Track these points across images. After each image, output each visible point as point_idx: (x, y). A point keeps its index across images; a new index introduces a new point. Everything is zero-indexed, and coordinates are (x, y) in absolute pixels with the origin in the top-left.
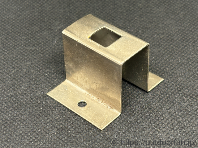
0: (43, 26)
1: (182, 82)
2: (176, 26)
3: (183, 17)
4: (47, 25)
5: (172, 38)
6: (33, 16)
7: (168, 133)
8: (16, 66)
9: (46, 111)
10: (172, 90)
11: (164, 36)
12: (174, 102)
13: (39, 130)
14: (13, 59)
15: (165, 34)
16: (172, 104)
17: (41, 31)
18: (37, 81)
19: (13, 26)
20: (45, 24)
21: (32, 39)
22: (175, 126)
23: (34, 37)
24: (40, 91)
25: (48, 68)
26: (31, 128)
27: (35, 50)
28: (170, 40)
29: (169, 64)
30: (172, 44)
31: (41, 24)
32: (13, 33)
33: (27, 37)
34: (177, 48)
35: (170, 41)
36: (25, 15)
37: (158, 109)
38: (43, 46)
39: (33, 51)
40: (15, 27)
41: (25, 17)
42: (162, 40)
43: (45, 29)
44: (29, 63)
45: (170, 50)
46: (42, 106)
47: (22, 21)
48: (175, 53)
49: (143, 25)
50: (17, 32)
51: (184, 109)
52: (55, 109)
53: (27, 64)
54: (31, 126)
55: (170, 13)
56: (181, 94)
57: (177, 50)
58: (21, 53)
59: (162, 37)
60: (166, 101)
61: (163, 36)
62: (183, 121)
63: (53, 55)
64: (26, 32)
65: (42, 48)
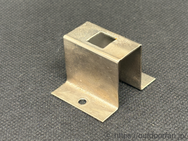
0: (47, 37)
1: (174, 84)
2: (167, 36)
3: (173, 28)
4: (50, 36)
5: (164, 46)
6: (38, 28)
7: (161, 127)
8: (23, 71)
9: (51, 109)
10: (164, 90)
11: (157, 45)
12: (167, 101)
13: (45, 125)
14: (19, 65)
15: (157, 43)
16: (165, 102)
17: (45, 41)
18: (42, 83)
19: (20, 37)
20: (49, 35)
21: (37, 48)
22: (168, 122)
23: (39, 46)
24: (45, 92)
25: (51, 72)
26: (37, 123)
27: (40, 57)
28: (162, 47)
29: (162, 69)
30: (163, 51)
31: (45, 35)
32: (19, 43)
33: (33, 46)
34: (168, 55)
35: (162, 49)
36: (30, 27)
37: (152, 106)
38: (46, 53)
39: (38, 58)
40: (21, 38)
41: (30, 29)
42: (154, 48)
43: (48, 40)
44: (35, 68)
45: (162, 57)
46: (47, 105)
47: (28, 33)
48: (167, 59)
49: (137, 35)
50: (23, 41)
51: (175, 107)
52: (59, 107)
53: (33, 69)
54: (38, 122)
55: (161, 25)
56: (173, 94)
57: (168, 57)
58: (28, 60)
59: (155, 46)
60: (159, 100)
61: (155, 44)
62: (175, 117)
63: (56, 62)
64: (31, 42)
65: (46, 55)
